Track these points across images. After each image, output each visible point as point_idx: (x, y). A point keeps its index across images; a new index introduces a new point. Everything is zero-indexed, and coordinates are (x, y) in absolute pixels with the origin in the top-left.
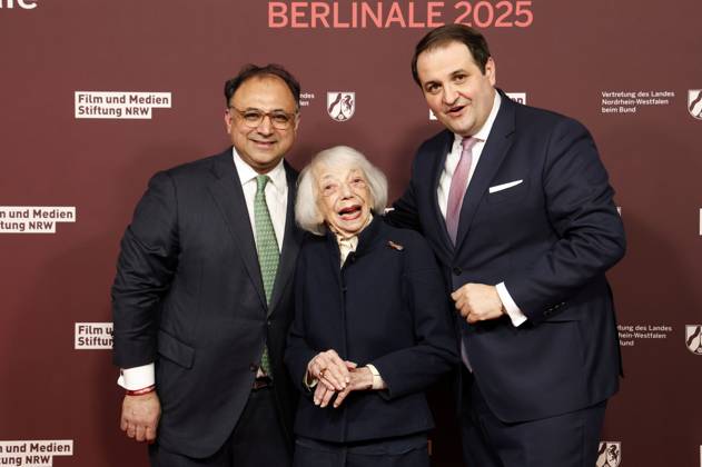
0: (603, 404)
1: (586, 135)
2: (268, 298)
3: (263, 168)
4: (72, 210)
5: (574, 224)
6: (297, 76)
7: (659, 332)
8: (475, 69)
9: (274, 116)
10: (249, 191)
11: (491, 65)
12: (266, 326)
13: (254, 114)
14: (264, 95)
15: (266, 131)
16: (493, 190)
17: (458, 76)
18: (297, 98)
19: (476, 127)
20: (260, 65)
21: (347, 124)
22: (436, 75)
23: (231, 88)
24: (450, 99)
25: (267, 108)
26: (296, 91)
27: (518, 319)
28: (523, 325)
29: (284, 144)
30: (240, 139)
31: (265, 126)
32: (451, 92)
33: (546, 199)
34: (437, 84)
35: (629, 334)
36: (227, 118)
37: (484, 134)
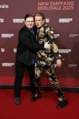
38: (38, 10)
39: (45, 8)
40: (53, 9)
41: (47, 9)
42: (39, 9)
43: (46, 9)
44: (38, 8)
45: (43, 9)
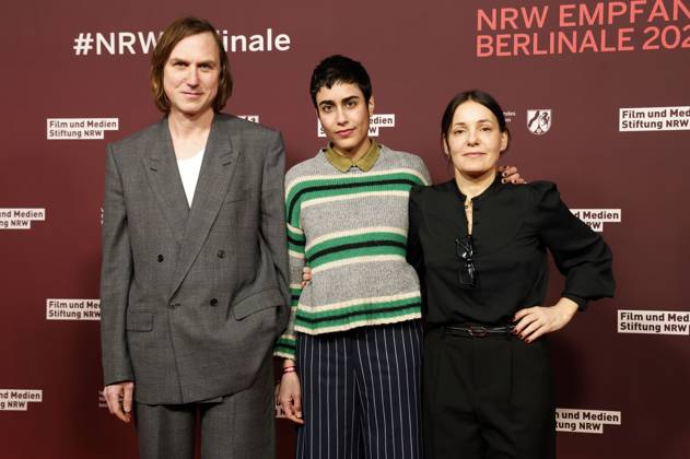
38: (479, 54)
39: (523, 46)
40: (579, 46)
41: (536, 52)
42: (485, 50)
43: (530, 47)
44: (479, 46)
45: (510, 48)
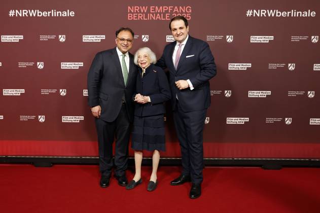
0: (207, 109)
1: (208, 46)
2: (125, 84)
3: (124, 53)
4: (82, 63)
5: (206, 66)
6: (133, 31)
7: (219, 92)
8: (185, 27)
9: (127, 40)
10: (121, 58)
11: (188, 27)
12: (125, 91)
13: (123, 40)
14: (125, 35)
15: (126, 44)
16: (187, 57)
17: (181, 28)
18: (133, 36)
19: (183, 40)
20: (125, 28)
21: (147, 43)
22: (176, 27)
23: (117, 33)
24: (178, 33)
25: (126, 38)
26: (133, 34)
27: (192, 88)
28: (193, 90)
29: (130, 47)
30: (119, 45)
31: (125, 43)
32: (179, 31)
33: (199, 60)
34: (175, 29)
35: (213, 93)
36: (116, 40)
37: (185, 43)
44: (129, 17)
45: (137, 18)
